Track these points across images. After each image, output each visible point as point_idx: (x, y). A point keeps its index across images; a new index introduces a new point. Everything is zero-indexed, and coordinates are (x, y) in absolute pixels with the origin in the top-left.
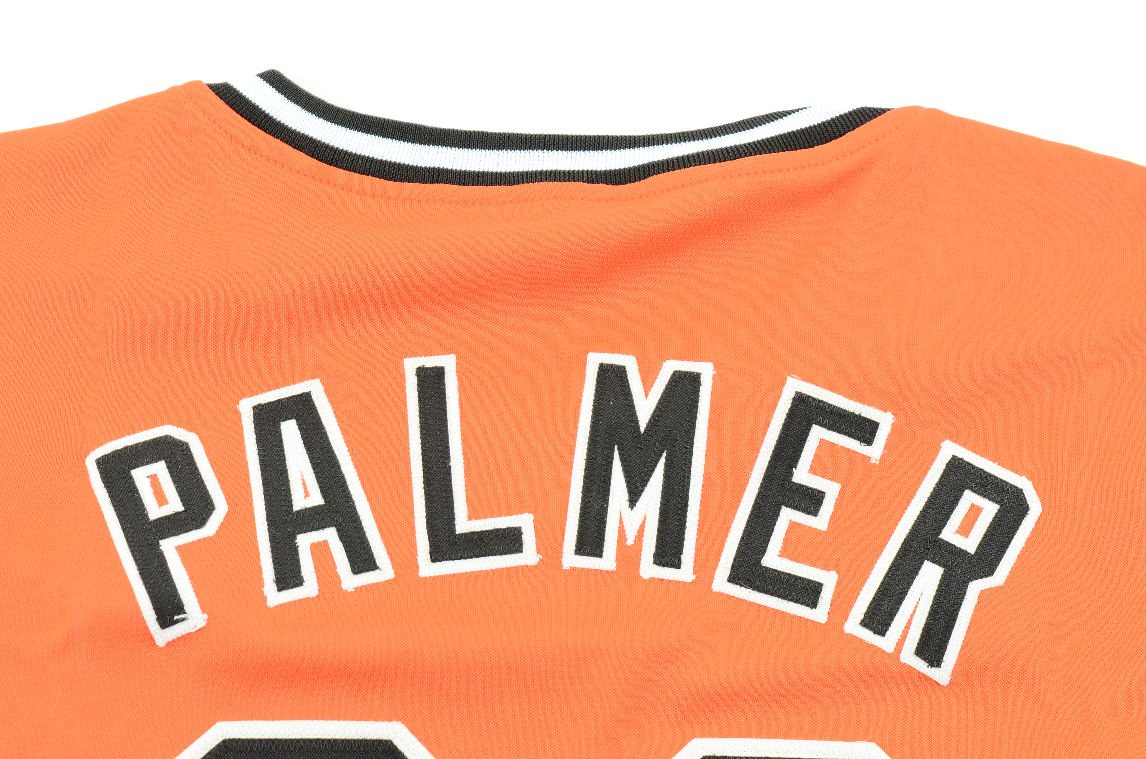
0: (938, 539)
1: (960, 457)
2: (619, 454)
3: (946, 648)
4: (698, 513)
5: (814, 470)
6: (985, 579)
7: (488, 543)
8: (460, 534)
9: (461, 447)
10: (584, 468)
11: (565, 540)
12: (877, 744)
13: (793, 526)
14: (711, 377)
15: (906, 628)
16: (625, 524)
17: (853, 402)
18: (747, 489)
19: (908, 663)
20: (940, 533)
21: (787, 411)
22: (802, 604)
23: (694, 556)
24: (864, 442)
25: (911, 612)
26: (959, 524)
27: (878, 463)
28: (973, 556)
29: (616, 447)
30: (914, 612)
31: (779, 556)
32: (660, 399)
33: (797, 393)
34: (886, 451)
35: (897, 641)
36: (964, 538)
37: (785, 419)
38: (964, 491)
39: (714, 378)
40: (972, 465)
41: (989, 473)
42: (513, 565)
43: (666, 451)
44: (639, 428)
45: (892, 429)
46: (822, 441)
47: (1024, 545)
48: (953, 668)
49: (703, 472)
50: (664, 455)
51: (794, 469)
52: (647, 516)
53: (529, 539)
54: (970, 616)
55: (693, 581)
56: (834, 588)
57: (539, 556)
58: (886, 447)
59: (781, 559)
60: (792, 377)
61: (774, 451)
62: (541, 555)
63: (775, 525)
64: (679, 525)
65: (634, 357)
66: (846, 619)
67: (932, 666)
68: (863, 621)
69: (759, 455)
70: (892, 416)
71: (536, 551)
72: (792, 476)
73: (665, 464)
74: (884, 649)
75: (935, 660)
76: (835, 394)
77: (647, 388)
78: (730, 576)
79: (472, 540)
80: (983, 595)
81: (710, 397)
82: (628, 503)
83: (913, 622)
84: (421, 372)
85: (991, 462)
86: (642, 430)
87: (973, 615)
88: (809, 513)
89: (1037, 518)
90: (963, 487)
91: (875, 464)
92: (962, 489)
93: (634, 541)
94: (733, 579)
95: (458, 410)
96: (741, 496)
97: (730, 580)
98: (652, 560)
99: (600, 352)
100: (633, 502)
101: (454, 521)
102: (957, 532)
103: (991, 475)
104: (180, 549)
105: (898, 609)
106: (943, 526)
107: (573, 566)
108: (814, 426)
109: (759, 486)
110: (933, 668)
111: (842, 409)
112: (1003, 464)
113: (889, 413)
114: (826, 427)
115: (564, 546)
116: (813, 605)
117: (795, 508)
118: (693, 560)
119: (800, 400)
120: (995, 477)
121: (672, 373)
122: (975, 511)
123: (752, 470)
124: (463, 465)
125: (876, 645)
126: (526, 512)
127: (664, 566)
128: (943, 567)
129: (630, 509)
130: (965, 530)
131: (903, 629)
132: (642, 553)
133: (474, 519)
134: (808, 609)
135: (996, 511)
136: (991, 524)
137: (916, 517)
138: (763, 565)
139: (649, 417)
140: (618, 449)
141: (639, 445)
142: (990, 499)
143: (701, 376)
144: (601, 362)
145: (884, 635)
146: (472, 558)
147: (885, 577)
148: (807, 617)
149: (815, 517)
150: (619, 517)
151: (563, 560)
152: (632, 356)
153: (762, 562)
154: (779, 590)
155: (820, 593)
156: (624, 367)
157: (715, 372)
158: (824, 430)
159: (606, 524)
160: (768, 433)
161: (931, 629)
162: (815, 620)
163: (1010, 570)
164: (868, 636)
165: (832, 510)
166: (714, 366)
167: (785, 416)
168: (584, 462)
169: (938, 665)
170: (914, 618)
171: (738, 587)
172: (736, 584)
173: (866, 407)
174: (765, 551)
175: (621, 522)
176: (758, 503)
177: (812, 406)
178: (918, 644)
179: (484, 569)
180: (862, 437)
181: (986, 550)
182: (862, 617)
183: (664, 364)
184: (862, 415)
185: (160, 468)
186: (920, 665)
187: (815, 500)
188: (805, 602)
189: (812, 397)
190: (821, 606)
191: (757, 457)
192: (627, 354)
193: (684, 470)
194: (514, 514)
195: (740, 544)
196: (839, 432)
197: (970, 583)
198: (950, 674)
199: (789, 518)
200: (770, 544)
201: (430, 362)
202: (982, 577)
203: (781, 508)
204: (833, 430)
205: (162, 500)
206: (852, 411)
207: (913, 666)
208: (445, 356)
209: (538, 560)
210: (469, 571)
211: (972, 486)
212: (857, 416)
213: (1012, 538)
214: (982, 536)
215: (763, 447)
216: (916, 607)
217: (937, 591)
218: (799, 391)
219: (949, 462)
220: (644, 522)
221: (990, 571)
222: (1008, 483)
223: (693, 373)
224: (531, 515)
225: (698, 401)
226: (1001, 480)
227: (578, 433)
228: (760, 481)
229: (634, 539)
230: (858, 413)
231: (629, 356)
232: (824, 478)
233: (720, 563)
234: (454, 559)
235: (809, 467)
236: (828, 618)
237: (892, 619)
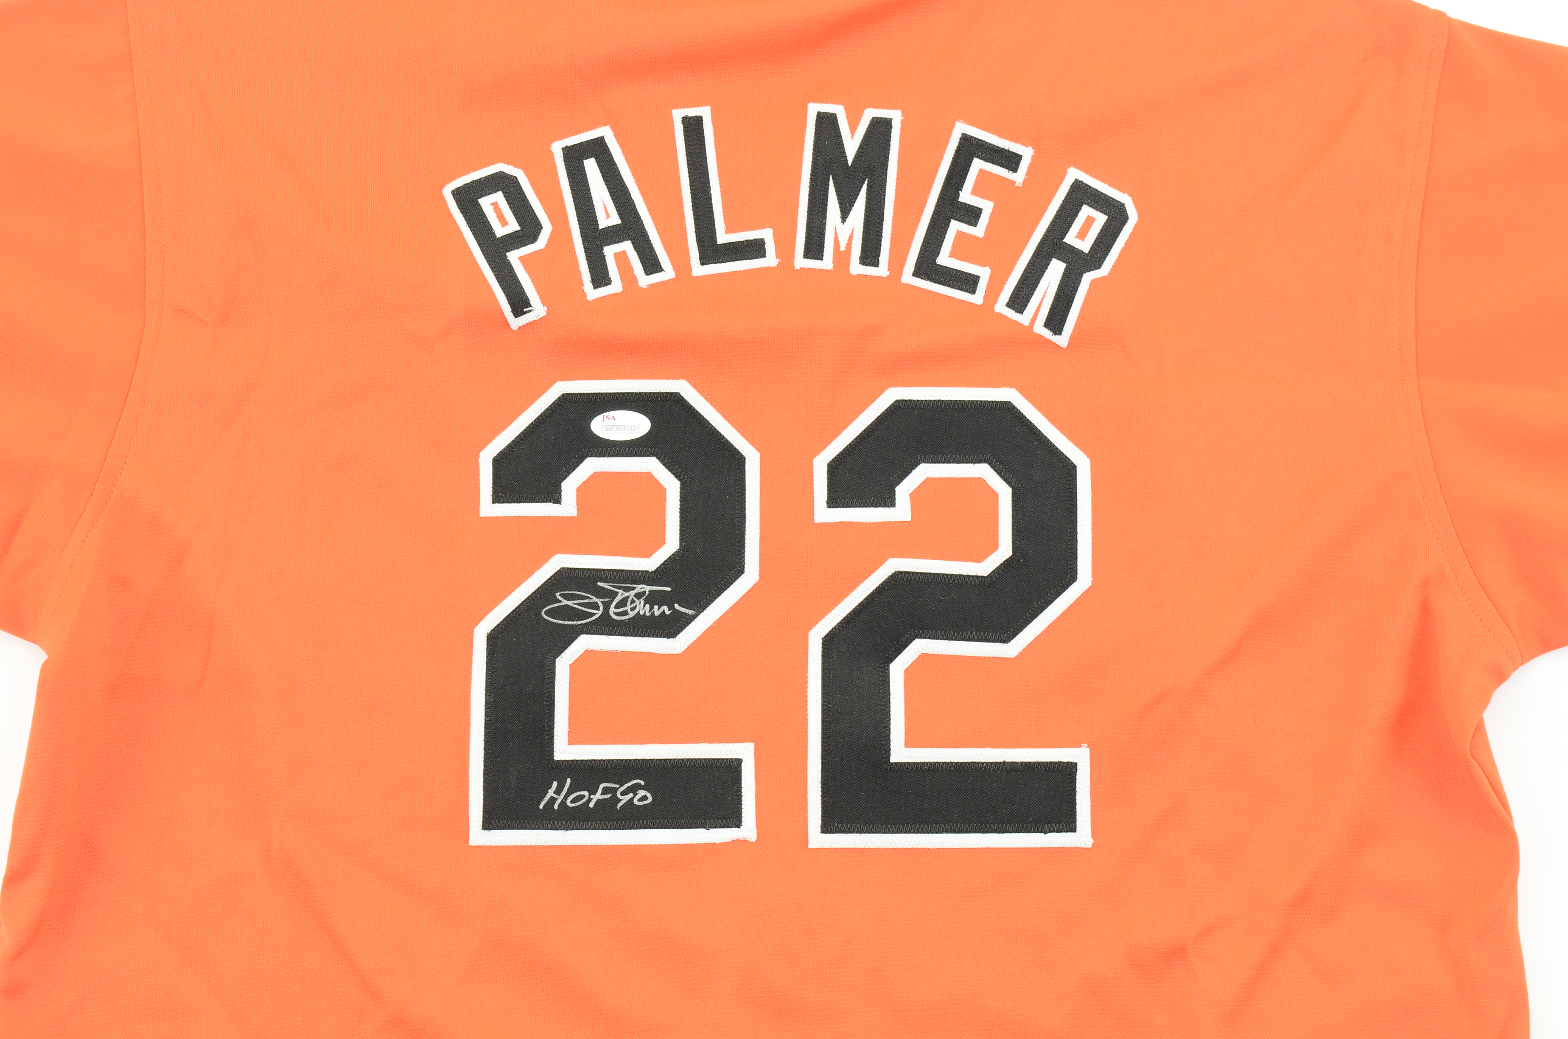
0: (1063, 242)
1: (1080, 180)
2: (834, 183)
3: (1065, 322)
4: (891, 226)
5: (975, 192)
6: (1094, 271)
7: (741, 251)
8: (720, 245)
9: (718, 178)
10: (808, 193)
11: (796, 248)
12: (1016, 389)
13: (960, 234)
14: (900, 121)
15: (1038, 308)
16: (838, 235)
17: (1003, 140)
18: (926, 207)
19: (1039, 333)
20: (1064, 238)
21: (955, 148)
22: (965, 291)
23: (888, 257)
24: (1011, 170)
25: (1042, 297)
26: (1078, 231)
27: (1021, 186)
28: (1087, 254)
29: (831, 177)
30: (1044, 296)
31: (949, 256)
32: (863, 139)
33: (963, 134)
34: (1027, 177)
35: (1031, 317)
36: (1081, 241)
37: (954, 154)
38: (1082, 205)
39: (902, 122)
40: (1089, 186)
41: (1101, 192)
42: (759, 267)
43: (867, 180)
44: (847, 162)
45: (1032, 160)
46: (981, 170)
47: (1123, 246)
48: (1070, 336)
49: (894, 195)
50: (866, 182)
51: (960, 192)
52: (854, 229)
53: (770, 247)
54: (1083, 299)
55: (888, 276)
56: (988, 280)
57: (778, 260)
58: (1027, 174)
59: (950, 258)
60: (959, 121)
61: (946, 178)
62: (779, 259)
63: (946, 233)
64: (877, 235)
65: (843, 107)
66: (996, 301)
67: (1056, 334)
68: (1008, 303)
69: (935, 181)
70: (1032, 150)
71: (775, 256)
72: (959, 197)
73: (867, 189)
74: (1022, 323)
75: (1057, 330)
76: (991, 134)
77: (853, 131)
78: (914, 272)
79: (729, 249)
80: (1093, 283)
81: (899, 137)
82: (840, 219)
83: (1043, 303)
84: (686, 120)
85: (1103, 184)
86: (850, 163)
87: (1085, 298)
88: (970, 225)
89: (1134, 225)
90: (1082, 203)
91: (1019, 186)
92: (1081, 204)
93: (845, 248)
94: (916, 274)
95: (714, 150)
96: (922, 212)
97: (914, 275)
98: (859, 261)
99: (817, 103)
100: (844, 218)
101: (716, 234)
102: (1076, 237)
103: (1102, 194)
104: (522, 259)
105: (1033, 294)
106: (1067, 233)
107: (802, 267)
108: (975, 159)
109: (935, 205)
110: (1056, 336)
111: (995, 146)
112: (1112, 185)
113: (1030, 148)
114: (983, 160)
115: (795, 252)
116: (973, 292)
117: (961, 221)
118: (888, 261)
119: (965, 139)
120: (1105, 195)
121: (871, 119)
122: (1090, 221)
123: (929, 193)
124: (720, 193)
125: (1016, 320)
126: (767, 227)
127: (867, 265)
128: (1065, 263)
129: (842, 224)
130: (1082, 235)
131: (1036, 308)
132: (851, 256)
133: (730, 233)
134: (970, 294)
135: (1105, 220)
136: (1101, 230)
137: (1048, 226)
138: (937, 263)
139: (855, 154)
140: (833, 178)
141: (847, 175)
142: (1101, 212)
143: (893, 121)
144: (818, 111)
145: (1022, 313)
146: (729, 261)
147: (1024, 271)
148: (968, 301)
149: (975, 228)
150: (834, 230)
151: (795, 262)
152: (841, 106)
153: (936, 261)
154: (949, 281)
155: (978, 283)
156: (835, 114)
157: (903, 118)
158: (982, 161)
159: (825, 235)
160: (941, 165)
161: (1056, 308)
162: (974, 303)
163: (1113, 264)
164: (1011, 314)
165: (988, 222)
166: (902, 113)
167: (954, 152)
168: (808, 189)
169: (1060, 334)
170: (1044, 300)
171: (920, 279)
172: (919, 277)
173: (1013, 143)
174: (939, 253)
175: (836, 234)
176: (934, 218)
177: (973, 144)
178: (1046, 319)
179: (739, 270)
180: (1010, 167)
181: (1096, 250)
182: (1007, 300)
183: (865, 111)
184: (1010, 150)
185: (499, 197)
186: (1047, 334)
187: (975, 214)
188: (967, 290)
189: (974, 137)
190: (979, 293)
191: (933, 183)
192: (837, 104)
193: (880, 193)
194: (759, 229)
195: (921, 248)
196: (993, 163)
197: (1084, 274)
198: (1068, 340)
199: (956, 228)
200: (942, 248)
201: (692, 112)
202: (1093, 270)
203: (950, 221)
204: (989, 162)
205: (504, 223)
206: (1003, 147)
207: (1042, 335)
208: (702, 108)
209: (777, 263)
210: (728, 271)
211: (1088, 203)
212: (1006, 150)
213: (1115, 240)
214: (1094, 240)
215: (938, 175)
216: (1045, 292)
217: (1061, 281)
218: (964, 133)
219: (1073, 184)
220: (852, 233)
221: (1098, 265)
222: (1114, 199)
223: (886, 118)
224: (771, 229)
225: (890, 140)
226: (1109, 197)
227: (803, 167)
228: (936, 201)
229: (845, 246)
230: (1007, 149)
231: (838, 106)
232: (982, 198)
233: (907, 262)
234: (717, 263)
235: (971, 190)
236: (984, 301)
237: (1028, 302)
